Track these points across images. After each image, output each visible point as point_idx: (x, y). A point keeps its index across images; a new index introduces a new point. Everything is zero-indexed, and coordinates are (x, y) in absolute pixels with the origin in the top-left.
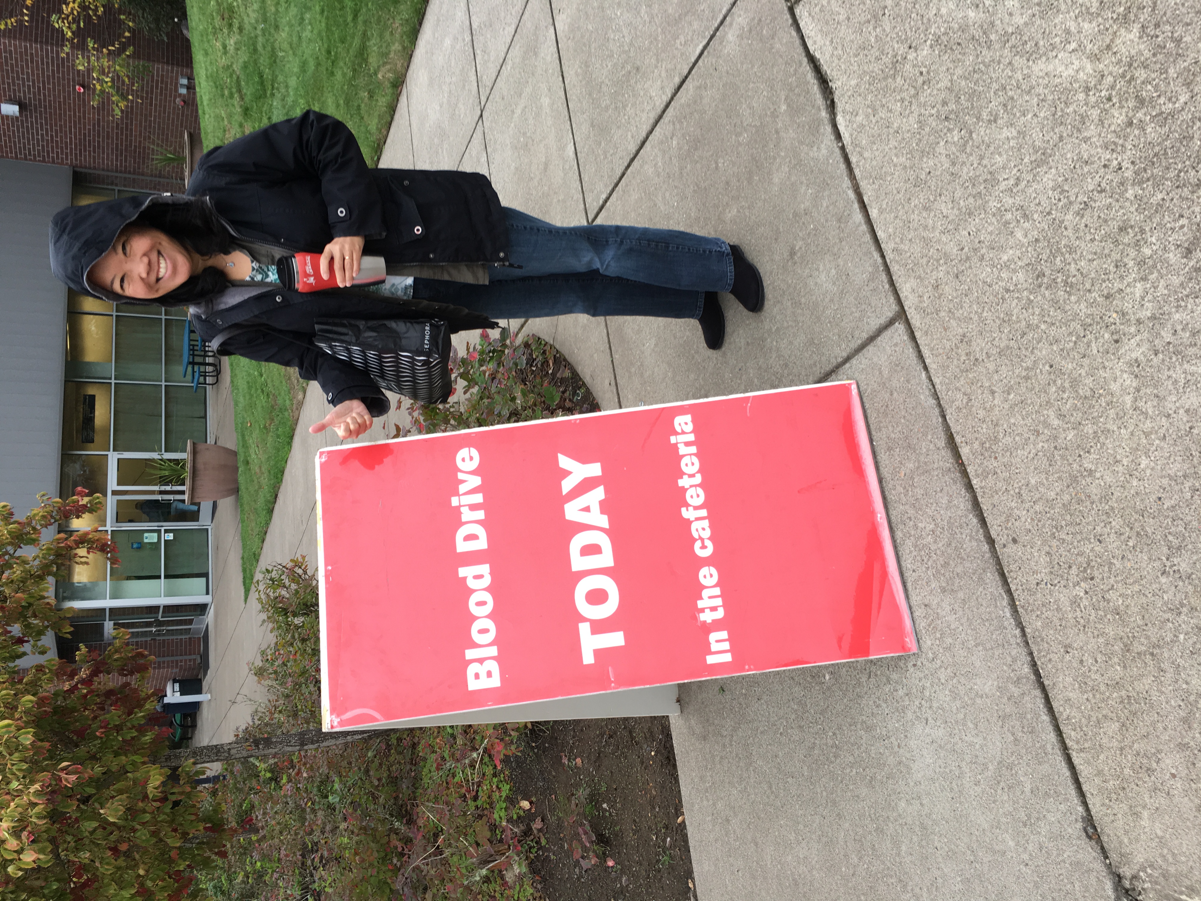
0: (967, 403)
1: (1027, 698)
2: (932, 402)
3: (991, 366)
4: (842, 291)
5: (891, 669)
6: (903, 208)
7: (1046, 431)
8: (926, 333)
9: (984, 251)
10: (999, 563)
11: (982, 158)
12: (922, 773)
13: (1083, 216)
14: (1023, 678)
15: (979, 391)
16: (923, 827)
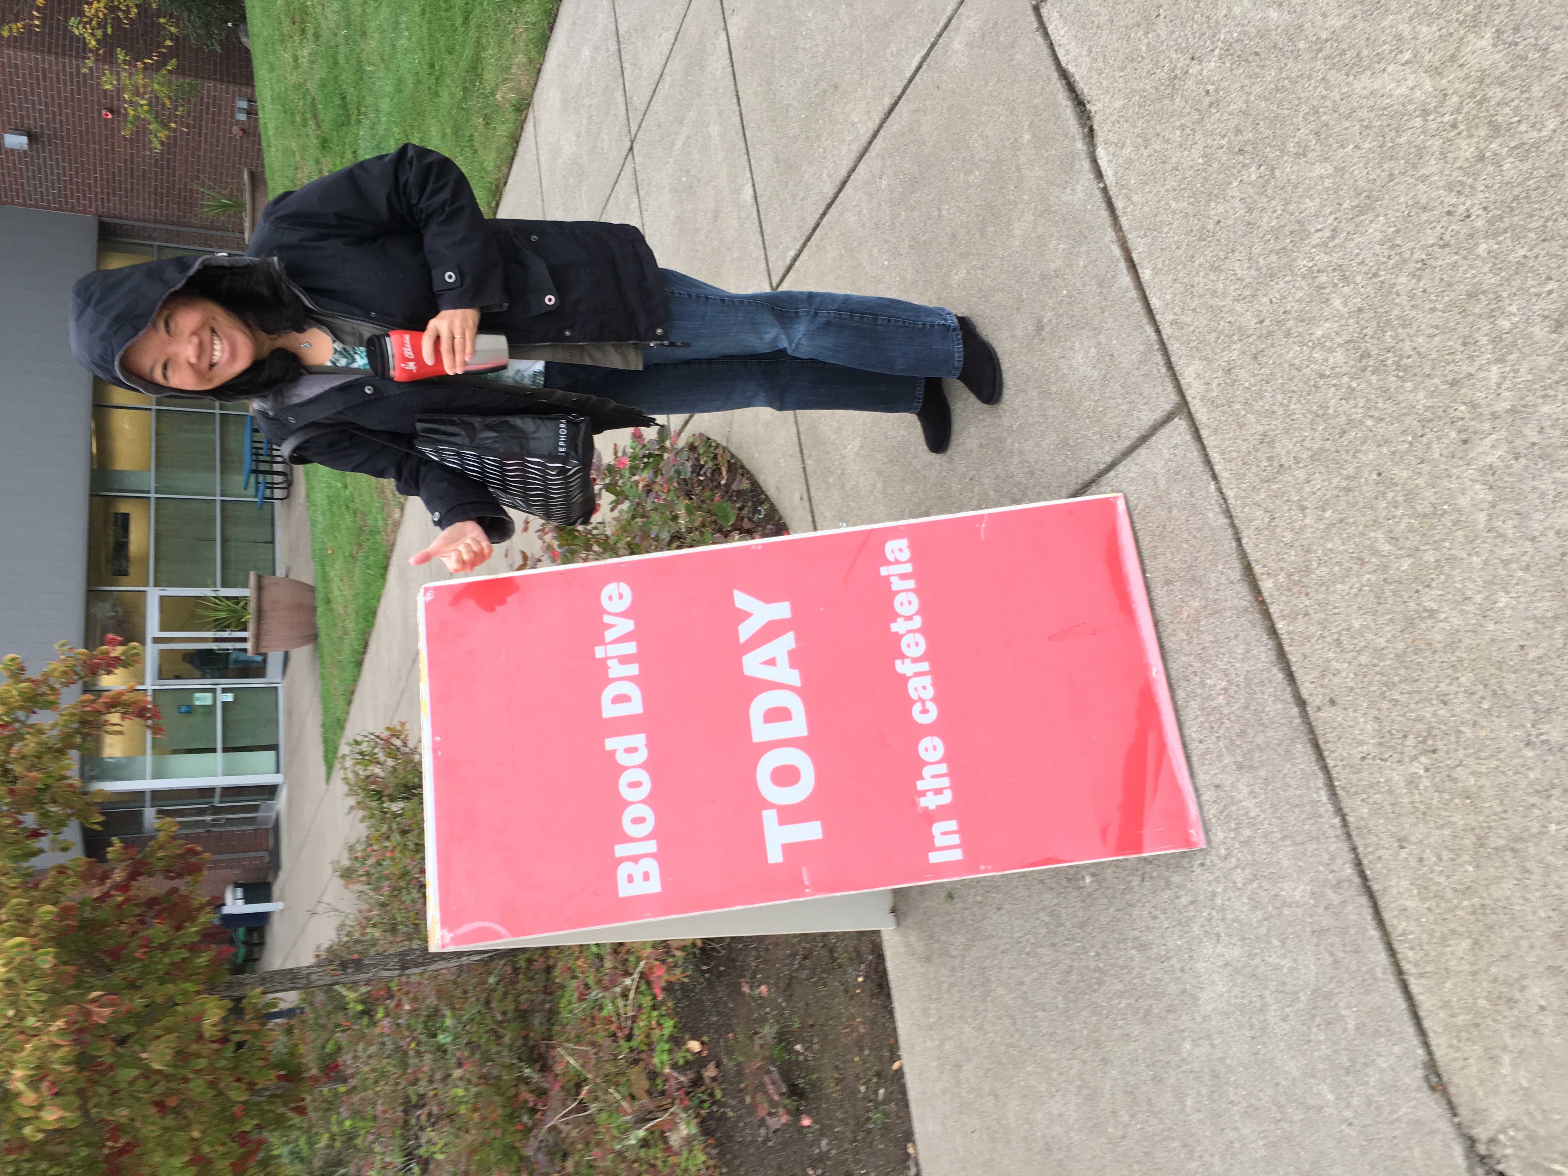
0: (1270, 522)
1: (1350, 908)
2: (1223, 521)
3: (1301, 475)
4: (1105, 377)
5: (1171, 870)
6: (1185, 267)
7: (1373, 560)
8: (1215, 431)
9: (1290, 324)
10: (1311, 731)
11: (1287, 202)
12: (1213, 1005)
13: (1420, 279)
14: (1344, 881)
15: (1286, 508)
16: (1215, 1075)
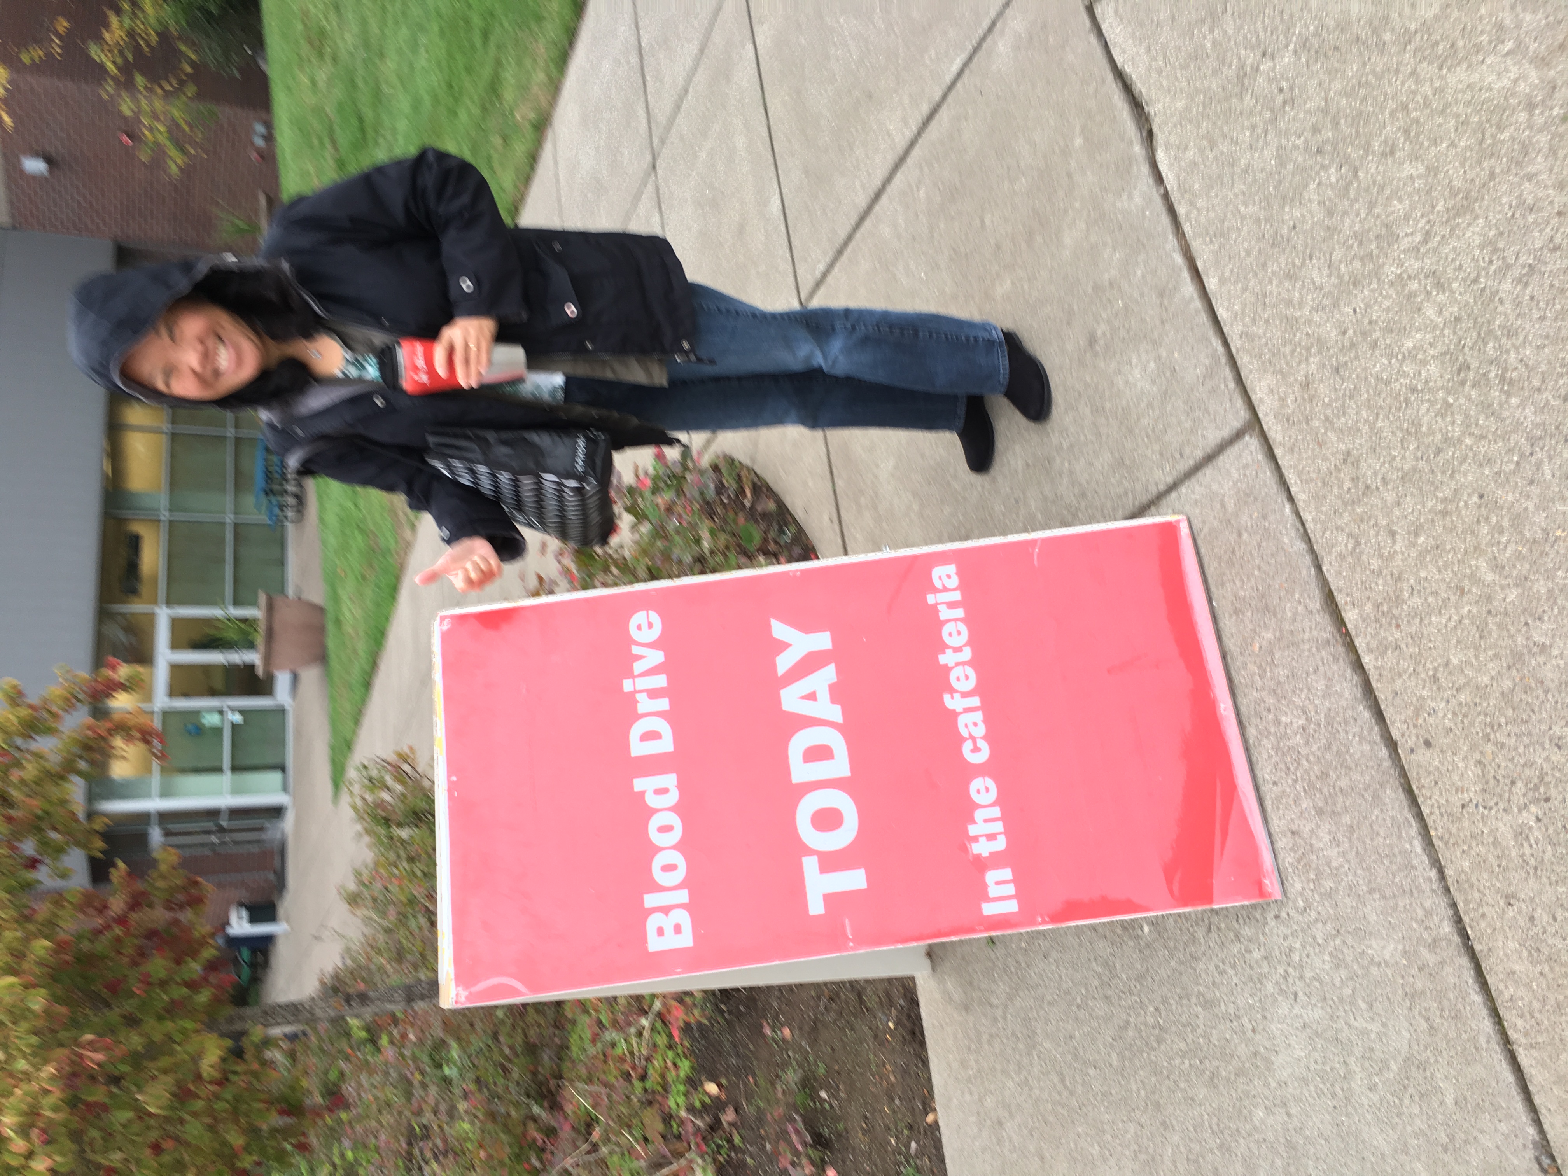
0: (1354, 549)
1: (1448, 969)
2: (1301, 546)
3: (1390, 497)
4: (1166, 393)
5: (1241, 921)
6: (1256, 274)
7: (1474, 590)
8: (1292, 450)
9: (1377, 334)
10: (1403, 774)
11: (1372, 205)
12: (1289, 1070)
13: (1526, 284)
14: (1441, 940)
15: (1372, 532)
16: (1290, 1145)
